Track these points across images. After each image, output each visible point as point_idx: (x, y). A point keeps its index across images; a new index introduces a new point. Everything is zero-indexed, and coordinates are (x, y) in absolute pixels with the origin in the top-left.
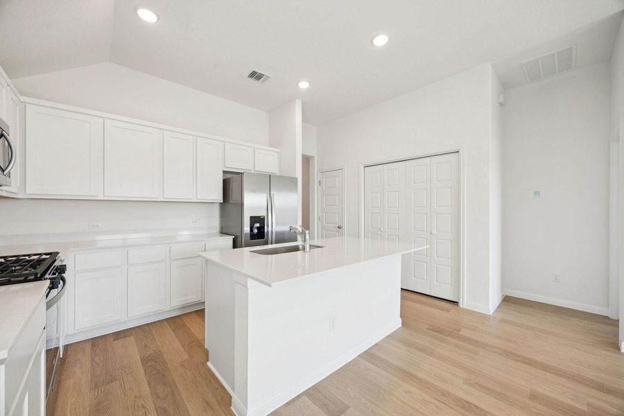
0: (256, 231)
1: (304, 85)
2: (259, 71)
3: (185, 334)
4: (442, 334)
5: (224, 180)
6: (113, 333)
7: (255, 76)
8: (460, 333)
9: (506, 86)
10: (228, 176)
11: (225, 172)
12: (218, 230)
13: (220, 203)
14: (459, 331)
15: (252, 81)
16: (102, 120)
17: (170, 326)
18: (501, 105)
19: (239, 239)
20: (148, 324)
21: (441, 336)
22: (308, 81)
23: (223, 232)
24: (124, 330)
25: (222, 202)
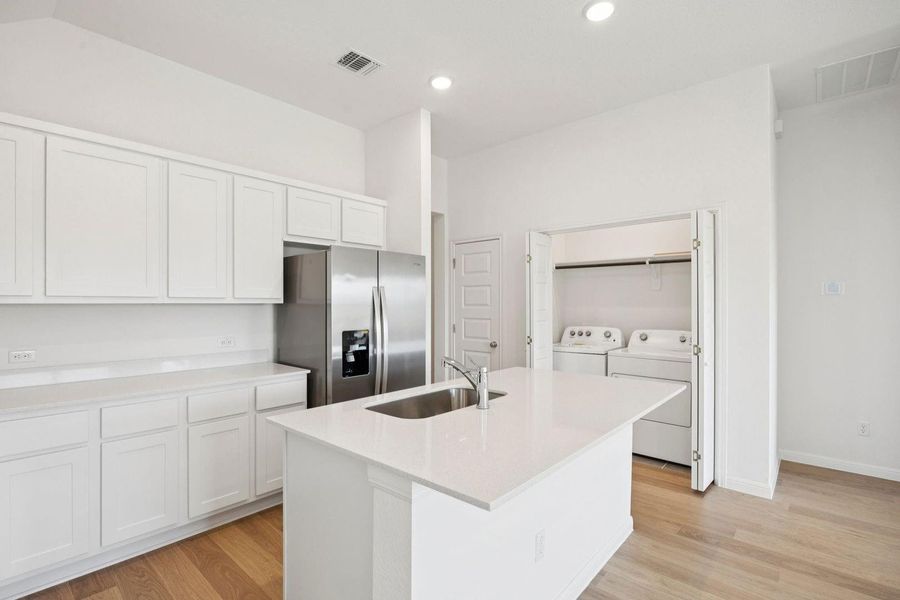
0: (352, 359)
1: (441, 83)
2: (362, 53)
3: (227, 574)
4: (706, 542)
5: (285, 259)
6: (71, 583)
7: (354, 61)
8: (735, 538)
9: (784, 104)
10: (293, 252)
11: (287, 244)
12: (270, 355)
13: (277, 306)
14: (733, 534)
15: (346, 72)
16: (41, 138)
17: (190, 557)
18: (778, 136)
19: (320, 375)
20: (142, 557)
21: (705, 546)
22: (450, 77)
23: (283, 360)
24: (93, 574)
25: (282, 302)
